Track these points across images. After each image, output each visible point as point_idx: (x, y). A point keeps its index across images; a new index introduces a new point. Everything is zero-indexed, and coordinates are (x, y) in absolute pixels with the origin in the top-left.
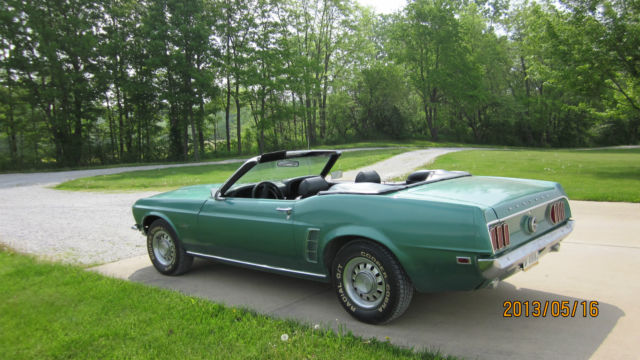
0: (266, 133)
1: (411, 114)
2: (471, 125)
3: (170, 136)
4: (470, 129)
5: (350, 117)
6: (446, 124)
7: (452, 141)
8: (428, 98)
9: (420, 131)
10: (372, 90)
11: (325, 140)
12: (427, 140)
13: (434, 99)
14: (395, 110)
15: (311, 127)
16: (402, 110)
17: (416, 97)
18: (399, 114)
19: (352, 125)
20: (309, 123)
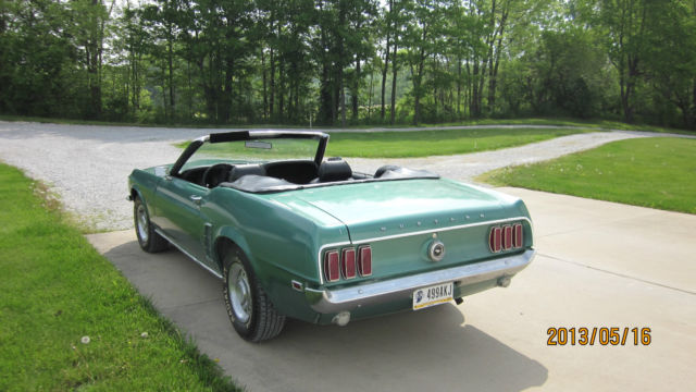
0: (423, 101)
1: (601, 89)
2: (681, 106)
3: (321, 98)
4: (679, 110)
5: (525, 89)
6: (650, 103)
7: (651, 124)
8: (626, 70)
9: (611, 109)
10: (554, 57)
11: (490, 113)
12: (618, 120)
13: (634, 72)
14: (581, 81)
15: (477, 96)
16: (590, 83)
17: (610, 68)
18: (585, 88)
19: (527, 98)
20: (475, 90)
